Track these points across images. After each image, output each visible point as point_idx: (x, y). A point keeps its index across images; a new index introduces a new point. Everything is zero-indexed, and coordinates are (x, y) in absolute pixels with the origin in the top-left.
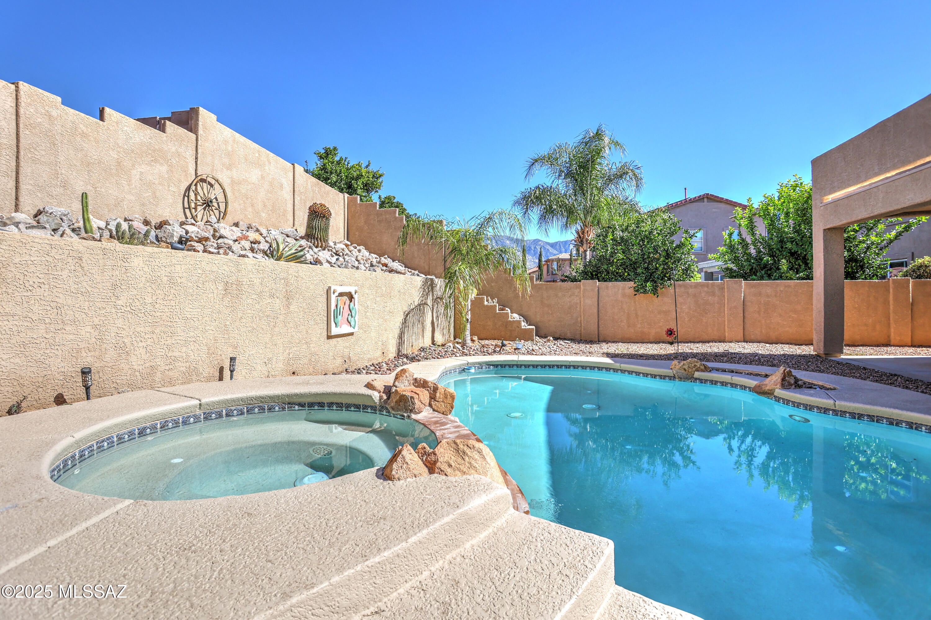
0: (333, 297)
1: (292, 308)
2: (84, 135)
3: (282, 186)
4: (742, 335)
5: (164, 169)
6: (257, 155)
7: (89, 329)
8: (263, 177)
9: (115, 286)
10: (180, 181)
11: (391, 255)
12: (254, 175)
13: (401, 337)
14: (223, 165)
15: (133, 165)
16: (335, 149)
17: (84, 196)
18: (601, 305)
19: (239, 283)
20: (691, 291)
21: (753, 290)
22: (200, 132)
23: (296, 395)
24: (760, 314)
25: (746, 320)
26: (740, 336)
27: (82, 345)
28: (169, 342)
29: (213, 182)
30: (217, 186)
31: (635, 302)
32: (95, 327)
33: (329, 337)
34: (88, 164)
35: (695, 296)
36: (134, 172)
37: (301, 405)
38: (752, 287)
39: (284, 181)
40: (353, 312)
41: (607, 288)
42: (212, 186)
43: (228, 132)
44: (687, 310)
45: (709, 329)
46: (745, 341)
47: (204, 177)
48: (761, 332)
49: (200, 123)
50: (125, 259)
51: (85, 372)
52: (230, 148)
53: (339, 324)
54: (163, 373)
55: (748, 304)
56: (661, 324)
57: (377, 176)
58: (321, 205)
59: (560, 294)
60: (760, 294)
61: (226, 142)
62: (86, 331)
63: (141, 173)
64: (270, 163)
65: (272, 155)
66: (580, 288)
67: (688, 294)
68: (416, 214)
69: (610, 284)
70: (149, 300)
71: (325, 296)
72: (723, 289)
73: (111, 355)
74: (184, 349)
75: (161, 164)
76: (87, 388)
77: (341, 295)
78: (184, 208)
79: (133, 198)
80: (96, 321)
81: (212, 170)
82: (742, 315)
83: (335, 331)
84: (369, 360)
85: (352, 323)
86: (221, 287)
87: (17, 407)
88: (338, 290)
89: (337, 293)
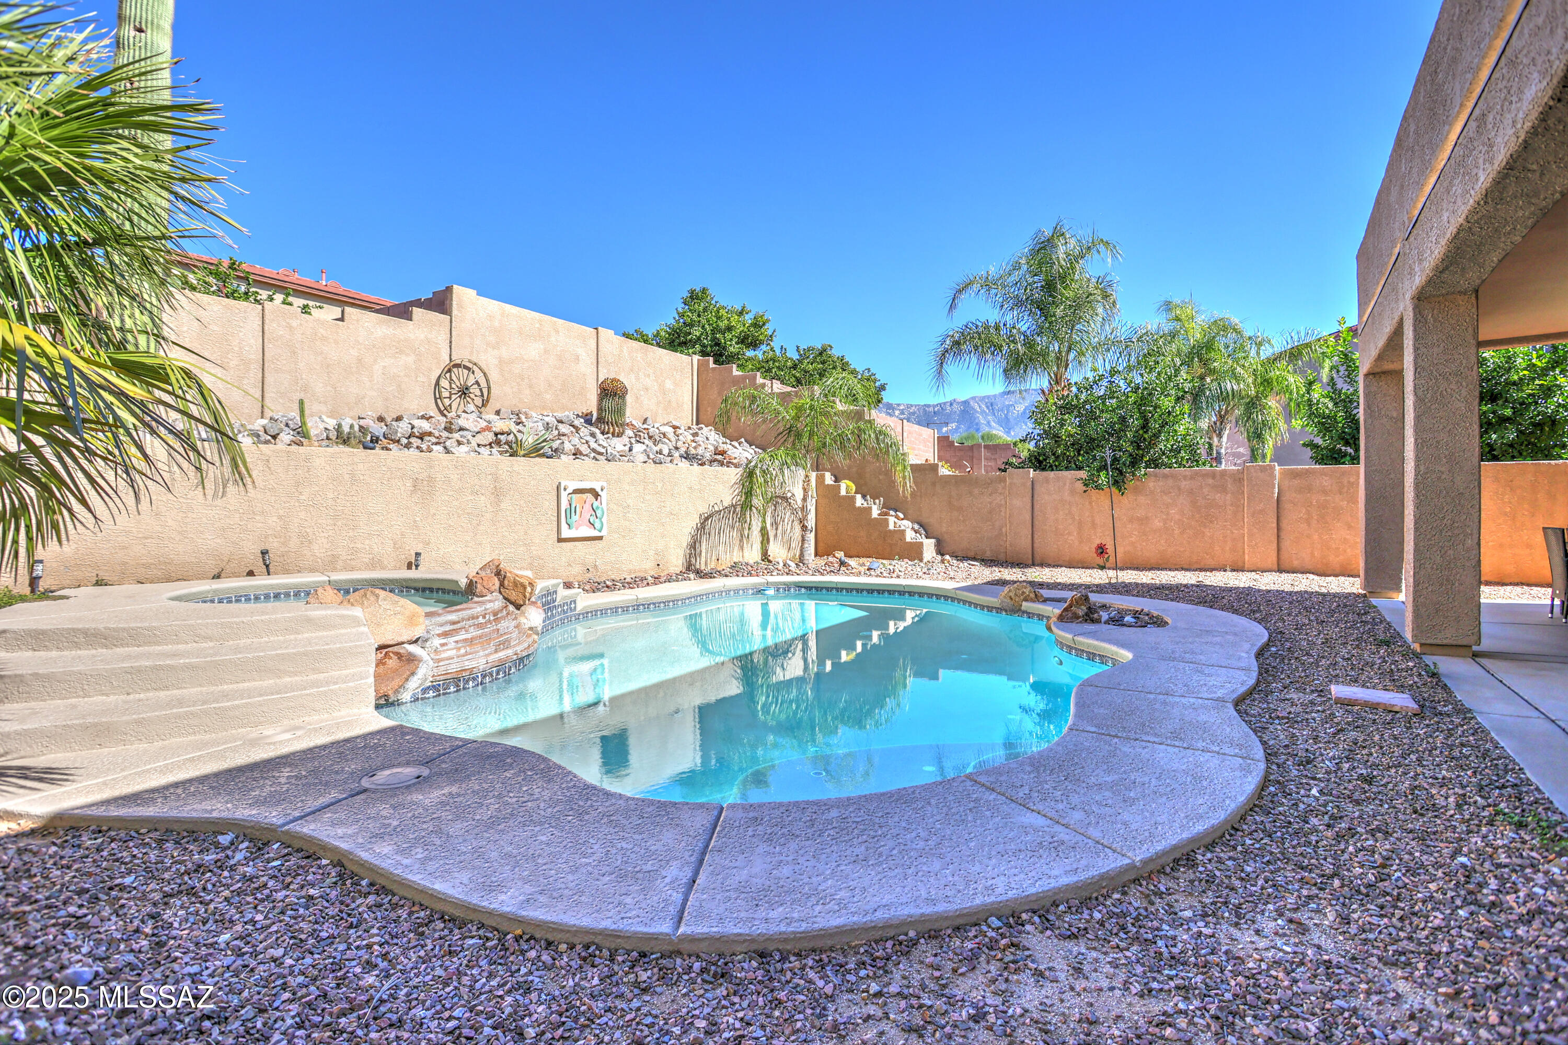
0: (564, 495)
1: (503, 505)
2: (324, 339)
3: (577, 358)
4: (1275, 559)
5: (410, 359)
6: (537, 325)
7: (275, 519)
8: (546, 351)
9: (298, 484)
10: (430, 370)
11: (749, 438)
12: (533, 350)
13: (694, 545)
14: (488, 344)
15: (375, 361)
16: (704, 291)
17: (301, 403)
18: (1037, 507)
19: (431, 479)
20: (1184, 484)
21: (1296, 482)
22: (455, 312)
23: (411, 580)
24: (1309, 525)
25: (1282, 534)
26: (1272, 560)
27: (270, 532)
28: (351, 534)
29: (470, 365)
30: (475, 368)
31: (1090, 503)
32: (280, 517)
33: (560, 540)
34: (328, 366)
35: (1191, 492)
36: (376, 367)
37: (416, 590)
38: (1295, 478)
39: (581, 352)
40: (599, 513)
41: (1047, 480)
42: (468, 369)
43: (493, 306)
44: (1177, 517)
45: (1217, 548)
46: (1280, 571)
47: (458, 362)
48: (1312, 554)
49: (454, 303)
50: (307, 460)
51: (264, 553)
52: (497, 324)
53: (574, 525)
54: (345, 561)
55: (1287, 506)
56: (1133, 539)
57: (758, 324)
58: (613, 380)
59: (976, 491)
60: (1310, 489)
61: (491, 317)
62: (273, 520)
63: (384, 367)
64: (557, 332)
65: (561, 321)
66: (1005, 481)
67: (1179, 489)
68: (869, 370)
69: (1051, 474)
70: (330, 495)
71: (555, 493)
72: (1241, 480)
73: (294, 543)
74: (367, 542)
75: (407, 355)
76: (267, 566)
77: (577, 491)
78: (436, 399)
79: (375, 394)
80: (281, 512)
81: (472, 353)
82: (1275, 525)
83: (566, 533)
84: (630, 572)
85: (597, 525)
86: (409, 484)
87: (217, 576)
88: (573, 486)
89: (570, 490)
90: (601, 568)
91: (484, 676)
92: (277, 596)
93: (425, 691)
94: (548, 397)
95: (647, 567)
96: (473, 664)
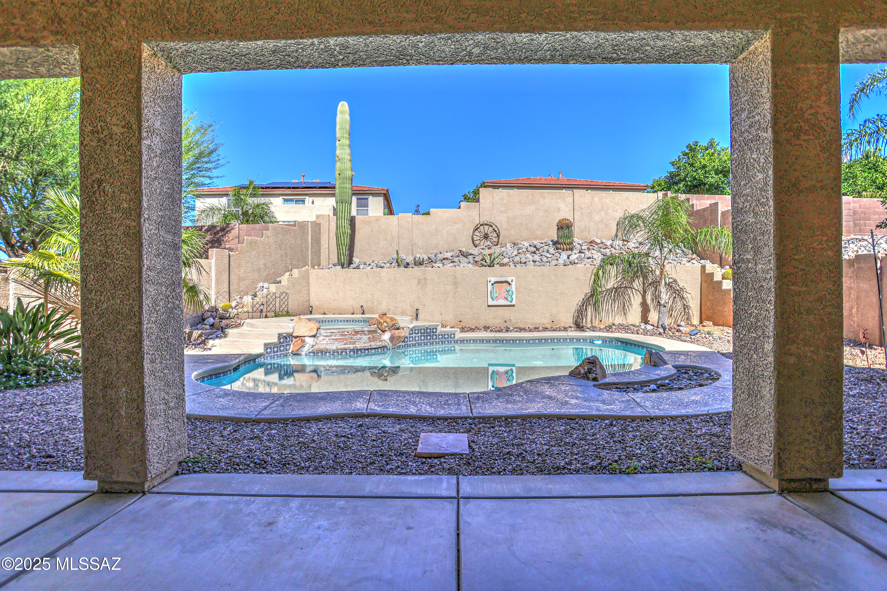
0: (489, 284)
1: (458, 290)
2: (422, 223)
3: (559, 209)
5: (460, 225)
14: (499, 213)
15: (443, 229)
19: (425, 279)
22: (481, 201)
29: (490, 224)
30: (492, 225)
33: (488, 306)
39: (562, 205)
40: (510, 293)
42: (488, 225)
47: (482, 223)
49: (481, 197)
51: (361, 307)
52: (505, 201)
53: (496, 299)
58: (563, 220)
61: (502, 199)
71: (486, 283)
77: (496, 282)
81: (491, 217)
83: (491, 303)
84: (533, 324)
85: (509, 299)
86: (416, 281)
87: (353, 314)
88: (493, 280)
89: (492, 282)
90: (514, 321)
91: (334, 352)
92: (347, 321)
93: (310, 353)
94: (539, 232)
95: (546, 321)
96: (330, 347)
